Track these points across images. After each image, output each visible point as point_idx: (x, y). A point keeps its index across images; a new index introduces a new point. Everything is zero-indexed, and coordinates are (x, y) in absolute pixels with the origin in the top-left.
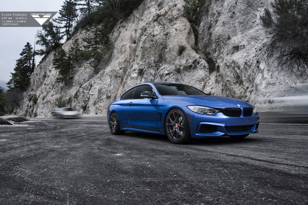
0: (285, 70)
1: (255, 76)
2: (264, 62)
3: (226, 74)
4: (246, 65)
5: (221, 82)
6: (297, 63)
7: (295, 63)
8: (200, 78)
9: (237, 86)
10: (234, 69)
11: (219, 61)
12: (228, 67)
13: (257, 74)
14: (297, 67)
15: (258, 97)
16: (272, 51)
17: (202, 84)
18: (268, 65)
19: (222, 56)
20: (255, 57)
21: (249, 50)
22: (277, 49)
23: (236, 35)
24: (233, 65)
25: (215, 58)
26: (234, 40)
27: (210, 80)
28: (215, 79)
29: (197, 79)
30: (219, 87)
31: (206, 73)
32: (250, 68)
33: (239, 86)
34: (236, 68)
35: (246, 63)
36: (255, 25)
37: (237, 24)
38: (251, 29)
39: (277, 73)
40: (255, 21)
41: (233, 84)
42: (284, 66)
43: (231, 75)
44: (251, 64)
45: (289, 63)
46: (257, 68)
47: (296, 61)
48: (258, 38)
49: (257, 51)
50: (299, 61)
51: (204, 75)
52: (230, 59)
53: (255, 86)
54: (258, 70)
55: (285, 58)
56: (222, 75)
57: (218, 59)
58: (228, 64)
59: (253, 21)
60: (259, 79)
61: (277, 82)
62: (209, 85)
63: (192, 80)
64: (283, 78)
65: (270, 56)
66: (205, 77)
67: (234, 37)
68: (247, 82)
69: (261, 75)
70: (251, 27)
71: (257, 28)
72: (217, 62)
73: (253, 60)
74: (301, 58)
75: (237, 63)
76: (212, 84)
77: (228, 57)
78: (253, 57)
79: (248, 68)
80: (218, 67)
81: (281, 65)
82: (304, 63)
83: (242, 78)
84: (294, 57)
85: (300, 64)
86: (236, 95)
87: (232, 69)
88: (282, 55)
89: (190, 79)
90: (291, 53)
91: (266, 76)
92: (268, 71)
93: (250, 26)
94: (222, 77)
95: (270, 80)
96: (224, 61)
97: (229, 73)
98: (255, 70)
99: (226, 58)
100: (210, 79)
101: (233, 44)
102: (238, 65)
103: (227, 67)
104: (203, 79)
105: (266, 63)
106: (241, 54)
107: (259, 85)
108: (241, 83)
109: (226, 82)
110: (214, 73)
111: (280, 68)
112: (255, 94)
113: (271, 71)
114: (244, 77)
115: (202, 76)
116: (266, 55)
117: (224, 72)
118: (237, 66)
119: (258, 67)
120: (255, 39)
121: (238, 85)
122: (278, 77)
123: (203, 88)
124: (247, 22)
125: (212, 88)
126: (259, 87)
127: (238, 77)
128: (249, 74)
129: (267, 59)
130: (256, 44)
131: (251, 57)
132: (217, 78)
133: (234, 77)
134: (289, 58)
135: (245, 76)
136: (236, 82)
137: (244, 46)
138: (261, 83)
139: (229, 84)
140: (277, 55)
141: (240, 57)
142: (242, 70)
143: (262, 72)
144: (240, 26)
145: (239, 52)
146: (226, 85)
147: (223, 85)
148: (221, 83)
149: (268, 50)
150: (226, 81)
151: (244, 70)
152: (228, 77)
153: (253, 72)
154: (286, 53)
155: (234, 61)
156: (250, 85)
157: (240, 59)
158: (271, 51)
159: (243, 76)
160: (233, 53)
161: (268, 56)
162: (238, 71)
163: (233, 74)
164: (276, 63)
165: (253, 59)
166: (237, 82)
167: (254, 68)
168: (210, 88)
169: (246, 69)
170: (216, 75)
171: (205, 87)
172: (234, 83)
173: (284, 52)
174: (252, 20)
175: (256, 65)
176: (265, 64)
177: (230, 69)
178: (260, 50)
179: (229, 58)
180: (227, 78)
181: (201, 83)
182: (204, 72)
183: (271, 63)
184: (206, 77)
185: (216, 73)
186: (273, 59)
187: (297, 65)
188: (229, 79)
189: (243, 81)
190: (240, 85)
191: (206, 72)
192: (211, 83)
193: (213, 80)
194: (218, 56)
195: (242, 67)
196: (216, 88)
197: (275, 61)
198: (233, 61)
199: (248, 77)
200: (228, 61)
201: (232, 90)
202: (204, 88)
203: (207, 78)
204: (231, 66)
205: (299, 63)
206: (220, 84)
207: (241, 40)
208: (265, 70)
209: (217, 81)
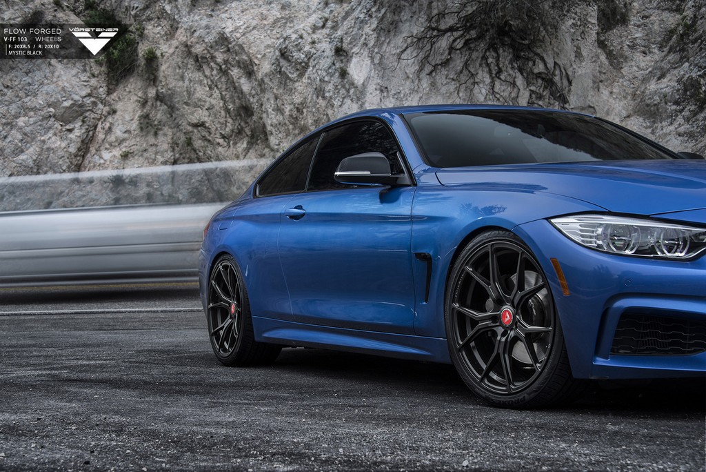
0: (443, 90)
1: (330, 112)
2: (366, 53)
3: (189, 94)
4: (283, 62)
5: (166, 129)
6: (488, 65)
7: (481, 65)
8: (67, 104)
9: (240, 150)
10: (224, 72)
11: (151, 30)
12: (200, 62)
13: (336, 103)
14: (488, 80)
16: (397, 10)
17: (77, 132)
18: (381, 66)
19: (168, 8)
20: (323, 26)
24: (220, 57)
25: (136, 16)
27: (117, 116)
28: (138, 113)
29: (49, 106)
30: (156, 153)
31: (93, 82)
32: (301, 75)
33: (247, 150)
34: (235, 72)
35: (284, 54)
41: (221, 141)
42: (441, 78)
43: (214, 102)
44: (309, 56)
45: (458, 63)
46: (336, 79)
47: (484, 58)
49: (327, 3)
50: (498, 58)
51: (84, 93)
52: (207, 27)
54: (343, 86)
55: (444, 43)
56: (172, 96)
57: (149, 19)
58: (198, 49)
62: (112, 138)
63: (26, 110)
65: (387, 29)
66: (88, 101)
69: (355, 106)
72: (142, 35)
73: (313, 43)
74: (503, 45)
75: (241, 47)
76: (126, 135)
77: (197, 18)
78: (315, 28)
79: (294, 76)
80: (152, 59)
81: (428, 69)
82: (513, 68)
83: (264, 116)
84: (480, 37)
85: (500, 71)
86: (234, 190)
87: (215, 72)
88: (433, 29)
89: (14, 106)
92: (382, 91)
94: (172, 109)
96: (181, 36)
97: (201, 92)
98: (330, 87)
99: (186, 20)
100: (114, 112)
102: (245, 57)
103: (191, 61)
104: (78, 111)
105: (372, 58)
106: (256, 11)
108: (258, 136)
109: (190, 128)
110: (130, 87)
111: (425, 83)
113: (393, 92)
114: (272, 114)
115: (77, 98)
116: (374, 26)
117: (181, 83)
118: (238, 62)
119: (344, 74)
121: (243, 145)
123: (79, 150)
125: (125, 156)
127: (245, 111)
128: (298, 99)
129: (378, 44)
131: (304, 24)
132: (148, 108)
133: (227, 111)
134: (459, 44)
135: (279, 110)
136: (232, 131)
139: (204, 138)
141: (254, 23)
142: (266, 80)
143: (360, 96)
146: (189, 142)
147: (174, 145)
148: (165, 135)
149: (381, 3)
150: (190, 124)
151: (273, 85)
152: (196, 106)
153: (320, 92)
154: (450, 21)
155: (226, 39)
157: (255, 32)
158: (393, 7)
159: (269, 106)
161: (379, 30)
162: (246, 85)
163: (223, 98)
164: (410, 63)
165: (315, 36)
166: (239, 133)
167: (326, 79)
168: (117, 152)
169: (284, 80)
170: (140, 94)
171: (93, 150)
172: (223, 137)
173: (442, 15)
175: (334, 64)
176: (368, 61)
177: (208, 72)
179: (204, 23)
180: (192, 114)
181: (70, 131)
182: (84, 77)
183: (391, 61)
184: (94, 104)
185: (139, 84)
186: (399, 41)
187: (490, 72)
188: (201, 115)
189: (269, 128)
190: (251, 144)
191: (93, 76)
192: (118, 132)
193: (128, 118)
194: (147, 7)
195: (265, 67)
196: (145, 154)
197: (409, 51)
198: (223, 40)
199: (295, 113)
200: (196, 34)
202: (87, 151)
203: (101, 106)
204: (213, 58)
205: (498, 65)
206: (161, 138)
208: (371, 88)
209: (147, 125)
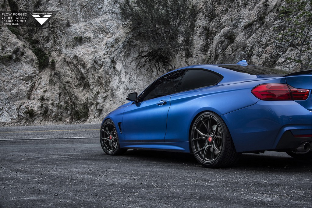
0: (143, 73)
1: (110, 79)
2: (121, 62)
3: (65, 73)
4: (95, 64)
5: (57, 83)
6: (156, 67)
7: (154, 66)
8: (26, 76)
9: (81, 90)
10: (76, 67)
11: (53, 54)
12: (68, 64)
13: (112, 76)
14: (156, 71)
15: (115, 104)
16: (130, 50)
17: (29, 84)
18: (125, 66)
19: (58, 48)
20: (107, 54)
21: (96, 44)
22: (135, 48)
23: (77, 22)
24: (75, 62)
25: (48, 50)
26: (76, 28)
27: (42, 80)
28: (49, 79)
29: (21, 76)
30: (54, 91)
31: (35, 69)
32: (101, 68)
33: (83, 90)
34: (79, 67)
35: (95, 62)
36: (101, 13)
37: (78, 7)
38: (97, 17)
39: (135, 77)
40: (102, 8)
41: (75, 87)
42: (142, 70)
43: (72, 75)
44: (103, 62)
45: (148, 66)
46: (112, 69)
47: (155, 64)
48: (107, 31)
49: (108, 48)
50: (159, 65)
51: (32, 72)
52: (71, 53)
53: (110, 91)
54: (114, 71)
55: (143, 60)
56: (59, 74)
57: (53, 51)
58: (68, 60)
59: (99, 7)
60: (116, 83)
61: (136, 87)
62: (41, 86)
63: (13, 77)
64: (142, 83)
65: (127, 55)
66: (33, 75)
67: (75, 25)
68: (96, 86)
69: (118, 77)
70: (97, 15)
71: (105, 17)
72: (50, 56)
73: (104, 59)
74: (160, 61)
75: (81, 59)
76: (45, 85)
77: (68, 51)
78: (104, 55)
79: (98, 68)
80: (53, 63)
81: (139, 67)
82: (163, 68)
83: (89, 80)
84: (154, 59)
85: (159, 68)
86: (79, 102)
87: (73, 67)
88: (140, 56)
89: (10, 76)
90: (150, 54)
91: (123, 79)
92: (126, 73)
93: (95, 13)
94: (59, 77)
95: (128, 84)
96: (63, 56)
97: (68, 72)
98: (110, 71)
99: (64, 51)
100: (41, 78)
101: (74, 34)
102: (83, 62)
103: (66, 63)
104: (30, 78)
105: (123, 64)
106: (86, 49)
107: (116, 90)
108: (86, 86)
109: (65, 83)
110: (46, 71)
111: (138, 71)
112: (110, 101)
113: (129, 73)
114: (91, 79)
115: (29, 74)
116: (123, 54)
117: (62, 70)
118: (80, 64)
119: (114, 68)
120: (104, 31)
121: (81, 88)
122: (137, 81)
123: (30, 89)
124: (92, 7)
125: (45, 91)
126: (116, 93)
127: (82, 78)
128: (99, 75)
129: (124, 60)
130: (105, 37)
131: (101, 53)
132: (52, 77)
133: (77, 78)
134: (148, 60)
135: (93, 78)
136: (78, 84)
137: (90, 38)
138: (118, 88)
139: (69, 86)
140: (134, 55)
141: (85, 52)
142: (89, 69)
143: (119, 74)
144: (83, 10)
145: (83, 46)
146: (65, 87)
147: (60, 88)
148: (57, 85)
149: (125, 48)
150: (65, 82)
151: (92, 71)
152: (67, 77)
153: (107, 73)
154: (145, 54)
155: (77, 57)
156: (101, 89)
157: (86, 55)
158: (128, 49)
159: (90, 77)
160: (74, 46)
161: (124, 55)
162: (83, 71)
163: (75, 74)
164: (134, 65)
165: (104, 57)
166: (80, 85)
167: (109, 69)
168: (42, 90)
169: (95, 69)
170: (49, 73)
171: (34, 90)
172: (75, 86)
173: (142, 52)
174: (97, 5)
175: (111, 65)
176: (121, 64)
177: (71, 67)
178: (112, 46)
179: (70, 52)
180: (66, 79)
181: (27, 84)
182: (32, 68)
183: (128, 65)
184: (35, 76)
185: (49, 70)
186: (130, 59)
187: (157, 69)
188: (69, 79)
189: (90, 83)
190: (84, 88)
191: (35, 67)
192: (43, 84)
193: (45, 80)
194: (52, 47)
195: (89, 65)
196: (51, 91)
197: (133, 62)
198: (76, 57)
199: (98, 79)
200: (67, 55)
201: (73, 95)
202: (32, 90)
203: (37, 76)
204: (72, 62)
205: (159, 67)
206: (56, 86)
207: (84, 30)
208: (123, 72)
209: (52, 82)
